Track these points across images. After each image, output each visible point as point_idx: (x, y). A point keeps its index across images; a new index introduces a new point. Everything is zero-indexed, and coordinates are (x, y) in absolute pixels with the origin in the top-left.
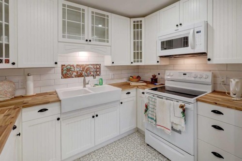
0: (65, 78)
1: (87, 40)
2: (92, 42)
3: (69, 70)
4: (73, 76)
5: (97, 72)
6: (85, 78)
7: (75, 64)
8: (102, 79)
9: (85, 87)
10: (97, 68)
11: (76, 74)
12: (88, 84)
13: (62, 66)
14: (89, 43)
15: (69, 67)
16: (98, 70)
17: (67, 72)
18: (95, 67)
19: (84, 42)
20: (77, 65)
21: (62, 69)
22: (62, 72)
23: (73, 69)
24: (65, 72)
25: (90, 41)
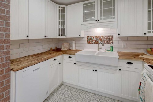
0: (89, 43)
1: (96, 21)
2: (100, 21)
3: (91, 39)
4: (93, 43)
5: (109, 41)
6: (99, 45)
7: (94, 36)
8: (112, 47)
9: (99, 50)
10: (110, 38)
11: (95, 42)
12: (101, 49)
13: (87, 37)
14: (98, 22)
15: (91, 37)
16: (110, 40)
17: (90, 40)
18: (108, 38)
19: (95, 22)
20: (96, 36)
21: (87, 39)
22: (87, 40)
23: (93, 39)
24: (88, 40)
25: (99, 20)
